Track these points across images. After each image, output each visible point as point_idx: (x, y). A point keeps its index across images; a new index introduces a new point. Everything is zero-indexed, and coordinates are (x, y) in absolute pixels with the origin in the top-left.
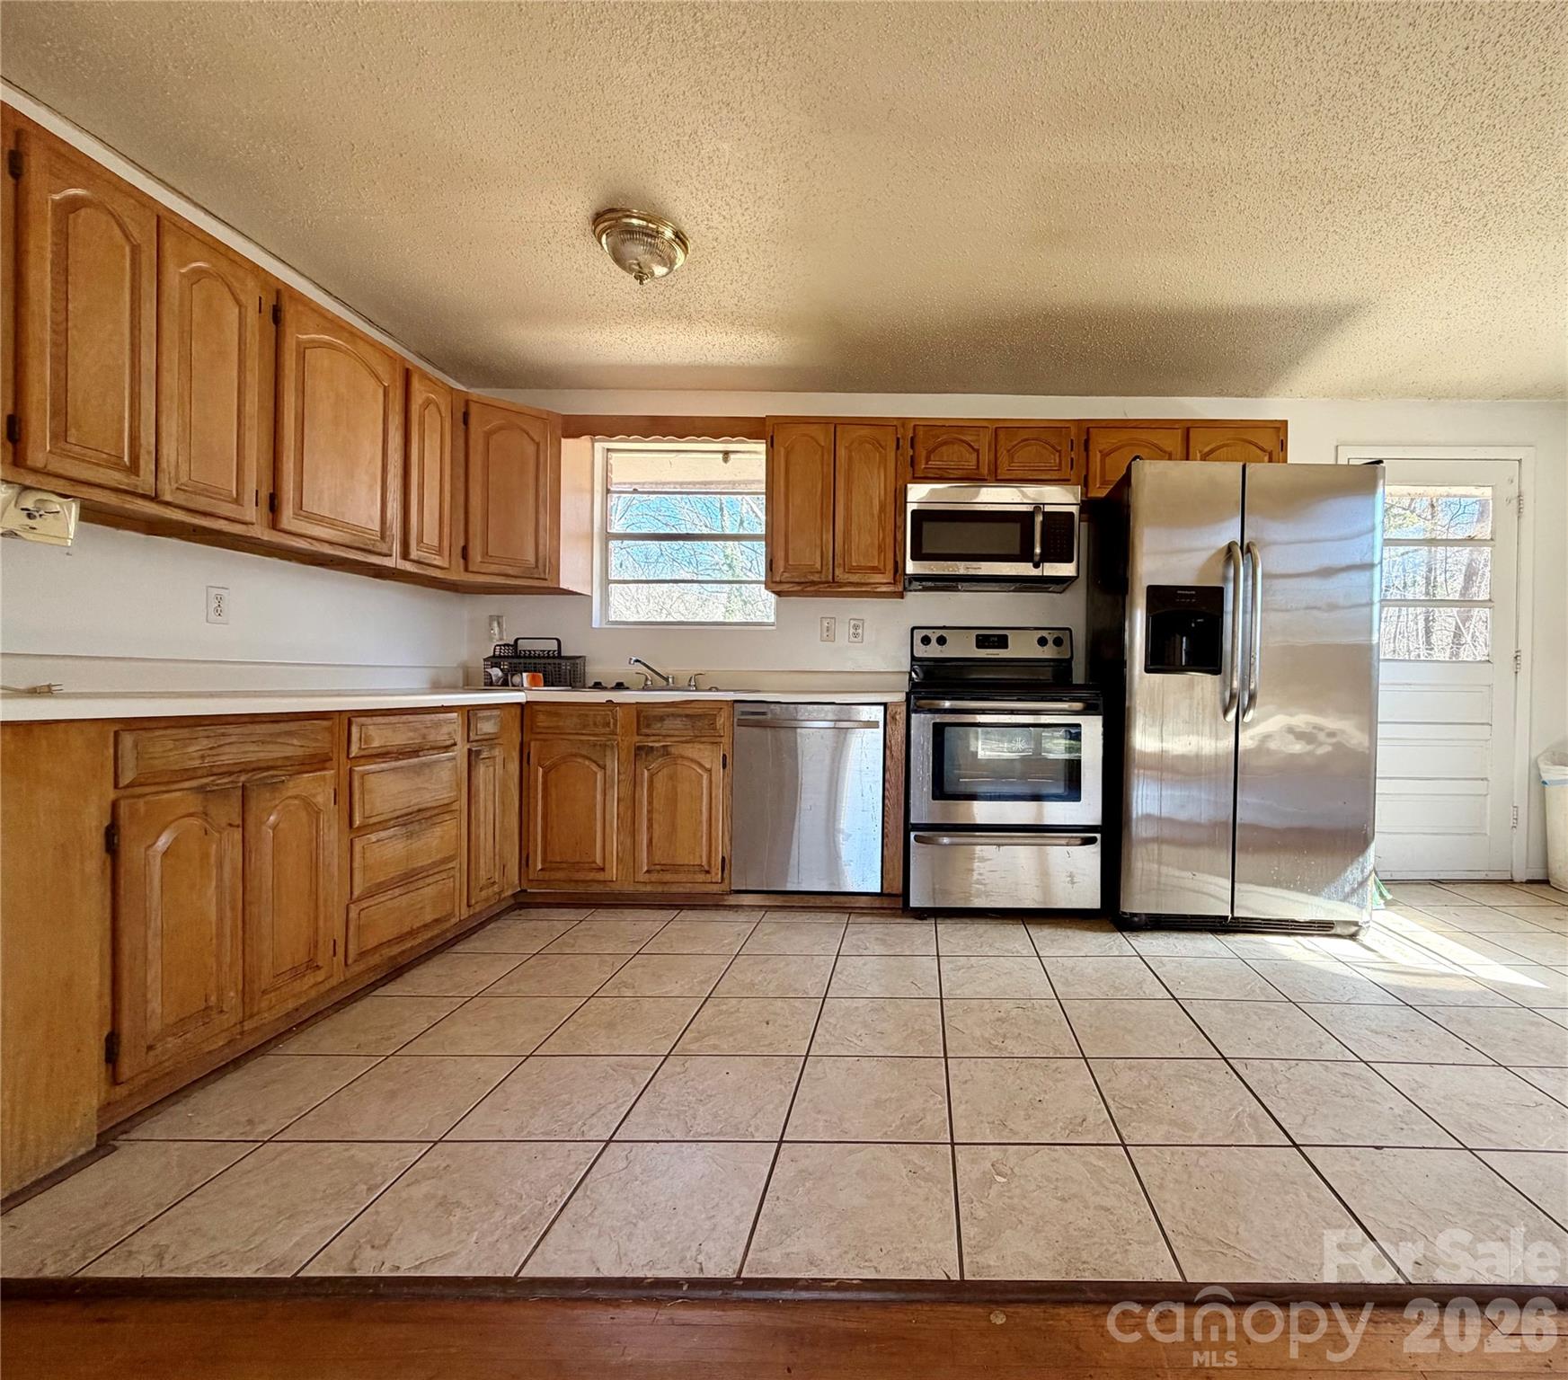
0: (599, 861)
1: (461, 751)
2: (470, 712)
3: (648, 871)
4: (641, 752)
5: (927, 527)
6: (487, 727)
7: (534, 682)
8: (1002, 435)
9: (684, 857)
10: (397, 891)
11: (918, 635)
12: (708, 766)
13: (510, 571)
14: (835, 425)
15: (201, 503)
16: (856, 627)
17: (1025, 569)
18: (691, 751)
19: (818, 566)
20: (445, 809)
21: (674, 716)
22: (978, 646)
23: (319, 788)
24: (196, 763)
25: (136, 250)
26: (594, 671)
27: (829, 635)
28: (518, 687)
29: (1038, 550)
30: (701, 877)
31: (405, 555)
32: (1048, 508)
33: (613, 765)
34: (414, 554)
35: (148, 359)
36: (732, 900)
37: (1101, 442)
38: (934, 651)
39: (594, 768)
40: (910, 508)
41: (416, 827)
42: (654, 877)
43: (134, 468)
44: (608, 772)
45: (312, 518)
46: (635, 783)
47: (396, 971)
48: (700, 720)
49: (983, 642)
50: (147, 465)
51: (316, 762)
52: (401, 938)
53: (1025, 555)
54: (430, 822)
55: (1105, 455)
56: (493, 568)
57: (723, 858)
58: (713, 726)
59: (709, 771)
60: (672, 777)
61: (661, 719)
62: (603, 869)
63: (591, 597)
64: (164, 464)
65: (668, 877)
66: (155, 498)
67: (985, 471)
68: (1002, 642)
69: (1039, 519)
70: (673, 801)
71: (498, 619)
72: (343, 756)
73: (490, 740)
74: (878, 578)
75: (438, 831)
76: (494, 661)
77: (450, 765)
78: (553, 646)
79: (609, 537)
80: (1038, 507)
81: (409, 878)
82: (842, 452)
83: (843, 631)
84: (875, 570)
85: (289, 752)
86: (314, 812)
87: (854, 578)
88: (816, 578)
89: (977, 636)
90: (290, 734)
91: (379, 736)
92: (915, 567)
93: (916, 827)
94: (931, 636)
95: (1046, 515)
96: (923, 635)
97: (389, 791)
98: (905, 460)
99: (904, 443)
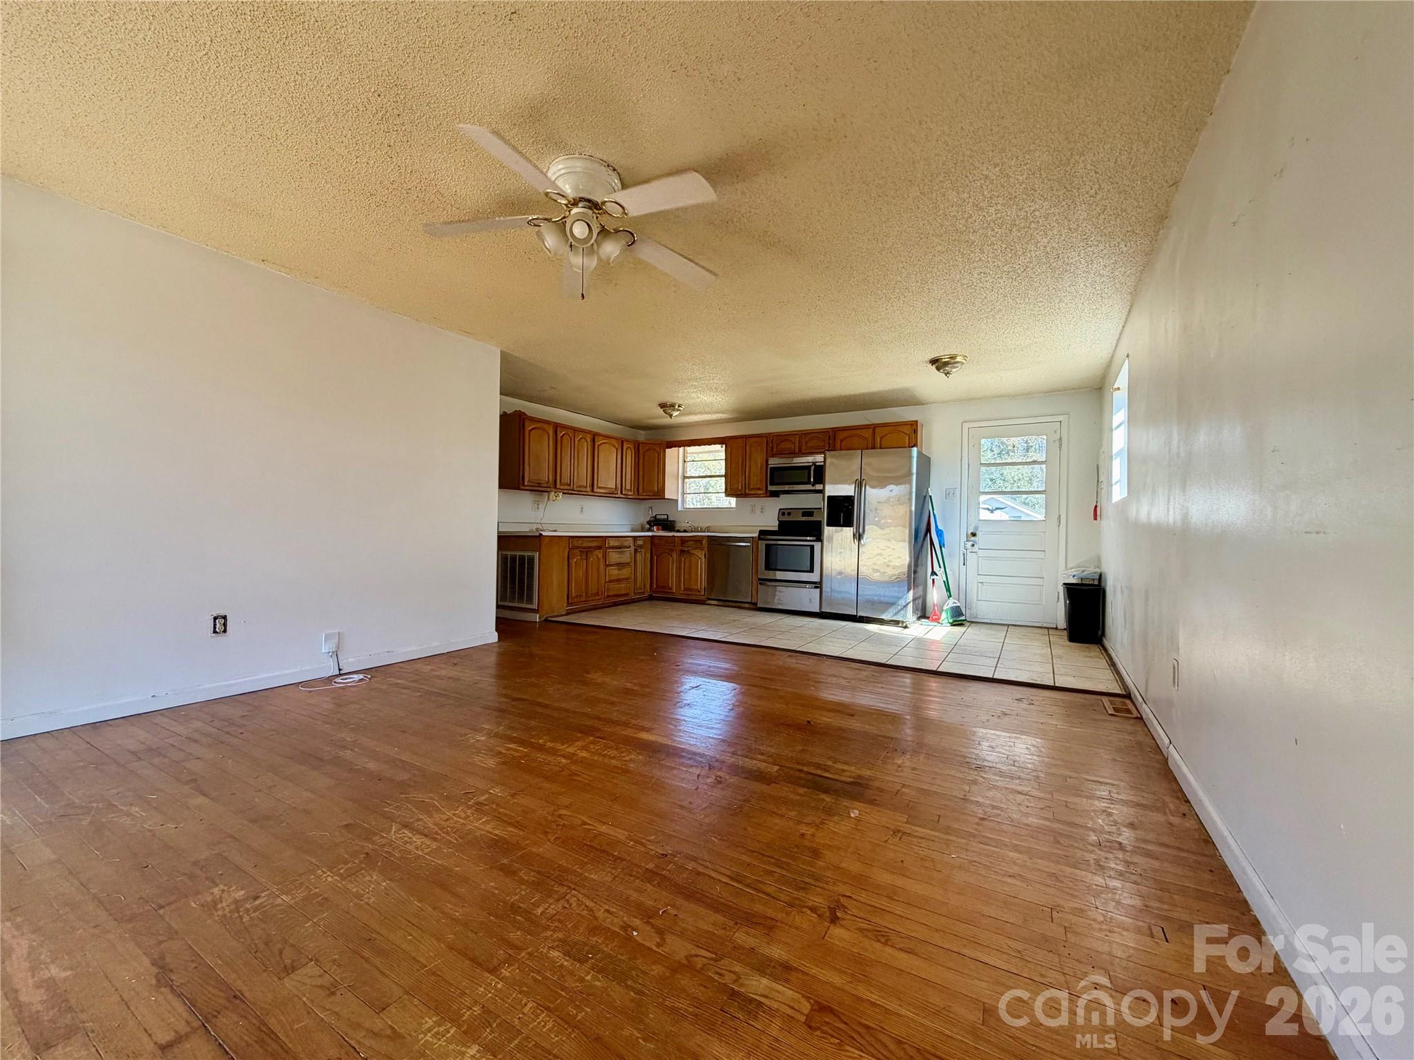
0: (670, 586)
1: (632, 548)
2: (635, 538)
3: (684, 590)
4: (682, 552)
5: (775, 473)
6: (640, 543)
7: (658, 529)
8: (804, 436)
9: (693, 588)
10: (613, 584)
11: (781, 511)
13: (650, 493)
14: (746, 438)
15: (580, 489)
16: (762, 508)
17: (809, 487)
18: (695, 552)
19: (740, 488)
20: (628, 564)
21: (691, 540)
22: (803, 516)
24: (580, 545)
25: (571, 439)
26: (678, 526)
27: (753, 511)
28: (653, 531)
29: (812, 480)
30: (698, 593)
31: (620, 493)
32: (817, 464)
33: (674, 555)
34: (622, 493)
35: (572, 461)
36: (709, 602)
37: (841, 436)
38: (786, 518)
39: (669, 557)
40: (769, 466)
41: (621, 567)
42: (685, 592)
43: (570, 485)
44: (673, 558)
45: (600, 487)
46: (680, 561)
47: (616, 604)
48: (698, 540)
49: (804, 514)
51: (600, 548)
52: (616, 596)
53: (809, 482)
54: (624, 567)
55: (841, 441)
56: (645, 493)
57: (705, 588)
58: (702, 544)
59: (700, 558)
60: (690, 560)
61: (687, 541)
62: (671, 589)
63: (677, 500)
64: (574, 482)
65: (689, 593)
66: (573, 490)
67: (797, 450)
68: (811, 514)
69: (813, 468)
70: (690, 567)
71: (651, 508)
72: (605, 547)
73: (641, 547)
74: (760, 492)
75: (626, 569)
76: (649, 523)
77: (629, 552)
78: (666, 517)
79: (685, 477)
80: (814, 463)
82: (748, 447)
83: (758, 511)
84: (759, 489)
85: (594, 545)
86: (599, 559)
87: (752, 492)
88: (739, 493)
89: (802, 512)
91: (612, 543)
92: (771, 488)
93: (760, 579)
94: (786, 512)
95: (816, 466)
96: (782, 512)
97: (614, 557)
98: (769, 449)
99: (770, 442)
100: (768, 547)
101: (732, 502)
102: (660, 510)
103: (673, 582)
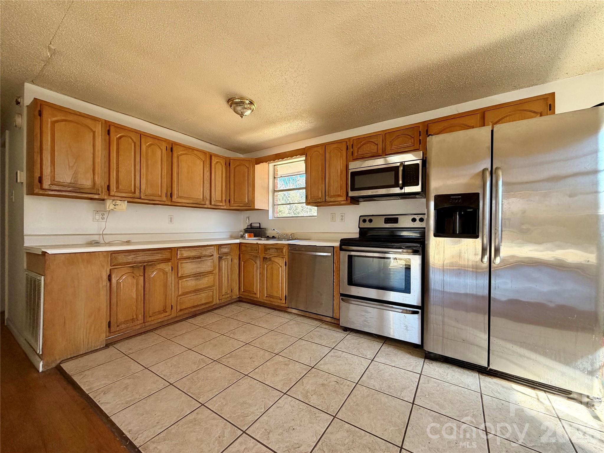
0: (255, 291)
1: (216, 256)
2: (220, 246)
3: (266, 297)
4: (265, 259)
5: (356, 178)
6: (225, 250)
8: (387, 136)
9: (275, 294)
10: (193, 294)
12: (281, 265)
13: (241, 205)
14: (325, 146)
15: (151, 198)
16: (342, 216)
17: (397, 190)
18: (276, 260)
19: (320, 196)
20: (210, 272)
21: (272, 248)
22: (385, 223)
23: (167, 267)
24: (131, 261)
25: (135, 143)
27: (333, 219)
28: (244, 238)
29: (401, 182)
30: (279, 301)
31: (211, 204)
32: (406, 163)
33: (258, 262)
34: (213, 203)
35: (138, 167)
36: (289, 310)
38: (367, 225)
39: (254, 263)
40: (350, 171)
41: (199, 277)
42: (268, 299)
43: (135, 192)
44: (257, 264)
45: (181, 197)
46: (263, 268)
47: (194, 315)
48: (279, 248)
49: (388, 221)
50: (137, 191)
51: (168, 260)
52: (194, 307)
53: (396, 185)
54: (204, 276)
56: (237, 205)
57: (286, 296)
58: (282, 252)
59: (281, 266)
60: (272, 268)
61: (269, 249)
62: (256, 294)
63: (268, 210)
64: (142, 190)
65: (272, 299)
66: (140, 198)
67: (380, 152)
68: (396, 221)
69: (401, 168)
70: (272, 274)
71: (248, 218)
72: (175, 259)
73: (227, 254)
74: (340, 199)
75: (206, 279)
76: (246, 230)
77: (211, 261)
78: (258, 225)
79: (275, 191)
80: (402, 163)
81: (196, 291)
82: (327, 155)
83: (338, 218)
84: (339, 196)
85: (158, 258)
86: (165, 273)
87: (332, 200)
88: (319, 200)
89: (385, 219)
90: (157, 253)
91: (186, 254)
92: (351, 194)
93: (342, 295)
94: (367, 219)
95: (404, 166)
96: (363, 219)
97: (188, 268)
98: (350, 153)
99: (349, 147)
100: (350, 257)
101: (313, 211)
102: (255, 219)
103: (257, 288)
